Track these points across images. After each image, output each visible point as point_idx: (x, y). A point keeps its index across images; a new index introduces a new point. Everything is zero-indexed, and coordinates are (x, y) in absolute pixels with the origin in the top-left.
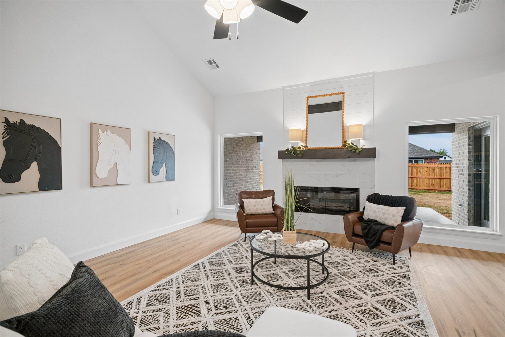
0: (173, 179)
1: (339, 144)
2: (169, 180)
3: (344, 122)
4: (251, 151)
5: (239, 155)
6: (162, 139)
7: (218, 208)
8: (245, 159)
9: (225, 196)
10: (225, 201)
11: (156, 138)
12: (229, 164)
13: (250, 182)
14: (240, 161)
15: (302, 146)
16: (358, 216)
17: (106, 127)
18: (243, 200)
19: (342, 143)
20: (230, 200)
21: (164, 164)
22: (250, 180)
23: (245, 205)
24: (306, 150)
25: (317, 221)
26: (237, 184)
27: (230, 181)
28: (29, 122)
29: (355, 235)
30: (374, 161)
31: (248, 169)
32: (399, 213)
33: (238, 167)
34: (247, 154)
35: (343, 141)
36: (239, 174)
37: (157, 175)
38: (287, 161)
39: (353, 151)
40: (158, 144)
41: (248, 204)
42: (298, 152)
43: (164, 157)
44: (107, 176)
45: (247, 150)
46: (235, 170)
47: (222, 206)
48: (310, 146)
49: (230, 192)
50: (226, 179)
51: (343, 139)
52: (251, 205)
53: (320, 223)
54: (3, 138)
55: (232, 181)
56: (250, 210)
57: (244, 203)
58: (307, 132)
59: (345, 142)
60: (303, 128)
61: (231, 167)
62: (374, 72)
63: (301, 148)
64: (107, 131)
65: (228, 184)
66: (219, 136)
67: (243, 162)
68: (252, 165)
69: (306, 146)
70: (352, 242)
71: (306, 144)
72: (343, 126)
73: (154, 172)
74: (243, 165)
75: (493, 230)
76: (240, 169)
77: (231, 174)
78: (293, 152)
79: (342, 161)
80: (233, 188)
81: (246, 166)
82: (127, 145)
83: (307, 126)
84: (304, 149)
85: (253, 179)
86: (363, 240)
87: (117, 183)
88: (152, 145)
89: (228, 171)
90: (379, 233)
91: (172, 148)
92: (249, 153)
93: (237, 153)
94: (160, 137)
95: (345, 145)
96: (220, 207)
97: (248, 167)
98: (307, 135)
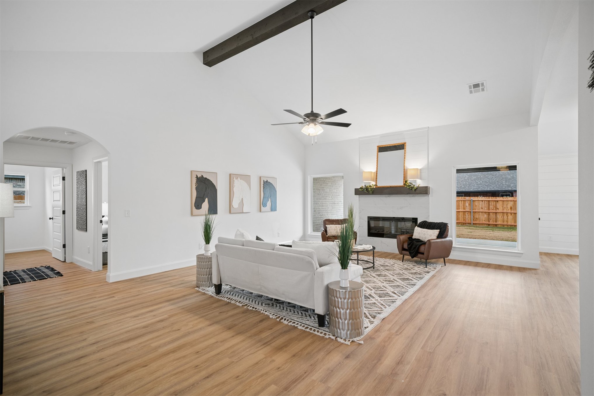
0: (276, 210)
1: (401, 183)
2: (273, 211)
3: (405, 166)
4: (337, 187)
5: (326, 191)
6: (269, 181)
7: (308, 234)
8: (332, 194)
9: (314, 225)
10: (314, 229)
11: (265, 181)
12: (317, 199)
13: (336, 214)
14: (326, 196)
15: (373, 185)
16: (409, 237)
17: (238, 176)
18: (326, 225)
19: (403, 183)
20: (318, 229)
21: (270, 199)
22: (336, 213)
23: (328, 229)
24: (376, 188)
25: (385, 244)
26: (324, 215)
27: (318, 213)
28: (205, 176)
29: (404, 249)
30: (429, 196)
31: (334, 203)
32: (435, 233)
33: (325, 201)
34: (333, 190)
35: (404, 181)
36: (326, 207)
37: (265, 207)
38: (362, 197)
39: (410, 189)
40: (266, 185)
41: (329, 228)
42: (369, 190)
43: (270, 194)
44: (238, 207)
45: (333, 186)
46: (323, 204)
47: (311, 233)
48: (380, 185)
49: (318, 222)
50: (315, 211)
51: (404, 179)
52: (332, 229)
53: (388, 246)
54: (196, 185)
55: (320, 213)
56: (331, 233)
57: (327, 228)
58: (377, 174)
59: (406, 182)
60: (374, 170)
61: (319, 201)
62: (428, 127)
63: (371, 187)
64: (238, 178)
65: (316, 215)
66: (309, 176)
67: (329, 197)
68: (338, 199)
69: (376, 185)
70: (402, 254)
71: (376, 183)
72: (404, 169)
73: (264, 205)
74: (330, 199)
75: (519, 250)
76: (327, 203)
77: (319, 207)
78: (365, 190)
79: (404, 196)
80: (321, 219)
81: (332, 200)
82: (248, 187)
83: (377, 169)
84: (374, 187)
85: (338, 212)
86: (408, 253)
87: (243, 211)
88: (262, 186)
89: (316, 204)
90: (417, 247)
91: (275, 188)
92: (335, 189)
93: (324, 190)
94: (267, 180)
95: (405, 184)
96: (310, 233)
97: (334, 201)
98: (377, 176)
